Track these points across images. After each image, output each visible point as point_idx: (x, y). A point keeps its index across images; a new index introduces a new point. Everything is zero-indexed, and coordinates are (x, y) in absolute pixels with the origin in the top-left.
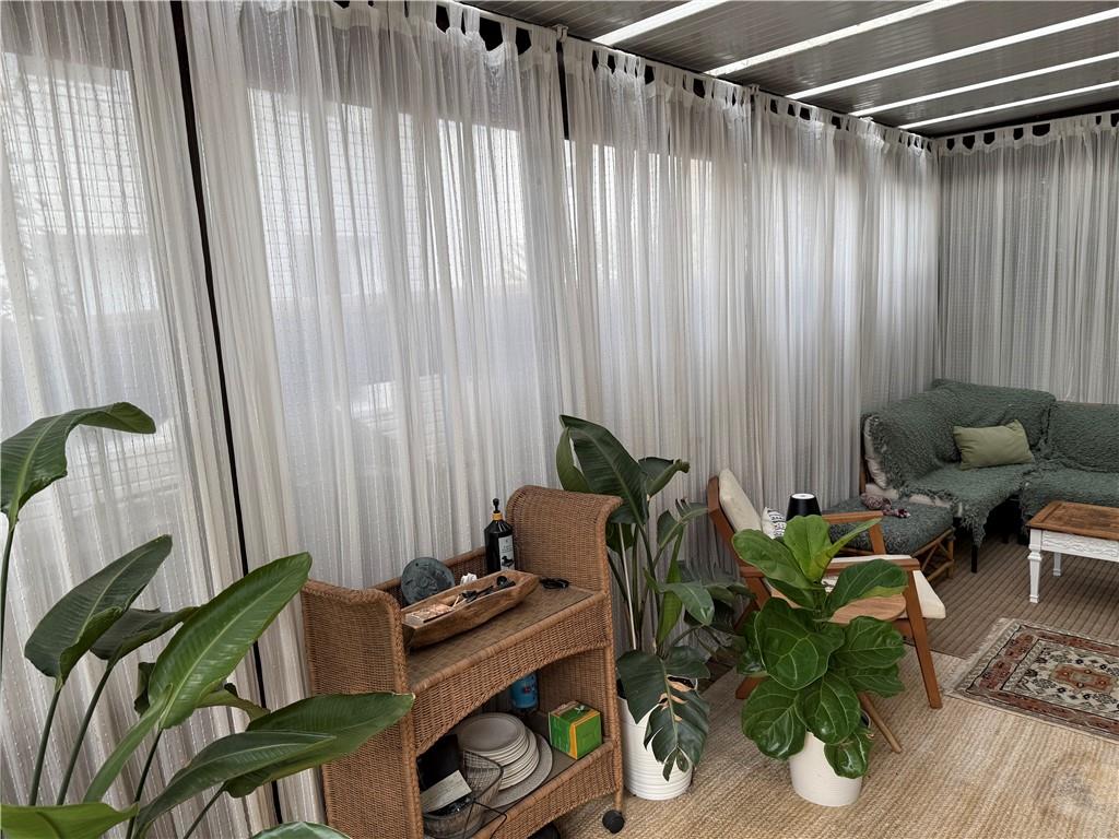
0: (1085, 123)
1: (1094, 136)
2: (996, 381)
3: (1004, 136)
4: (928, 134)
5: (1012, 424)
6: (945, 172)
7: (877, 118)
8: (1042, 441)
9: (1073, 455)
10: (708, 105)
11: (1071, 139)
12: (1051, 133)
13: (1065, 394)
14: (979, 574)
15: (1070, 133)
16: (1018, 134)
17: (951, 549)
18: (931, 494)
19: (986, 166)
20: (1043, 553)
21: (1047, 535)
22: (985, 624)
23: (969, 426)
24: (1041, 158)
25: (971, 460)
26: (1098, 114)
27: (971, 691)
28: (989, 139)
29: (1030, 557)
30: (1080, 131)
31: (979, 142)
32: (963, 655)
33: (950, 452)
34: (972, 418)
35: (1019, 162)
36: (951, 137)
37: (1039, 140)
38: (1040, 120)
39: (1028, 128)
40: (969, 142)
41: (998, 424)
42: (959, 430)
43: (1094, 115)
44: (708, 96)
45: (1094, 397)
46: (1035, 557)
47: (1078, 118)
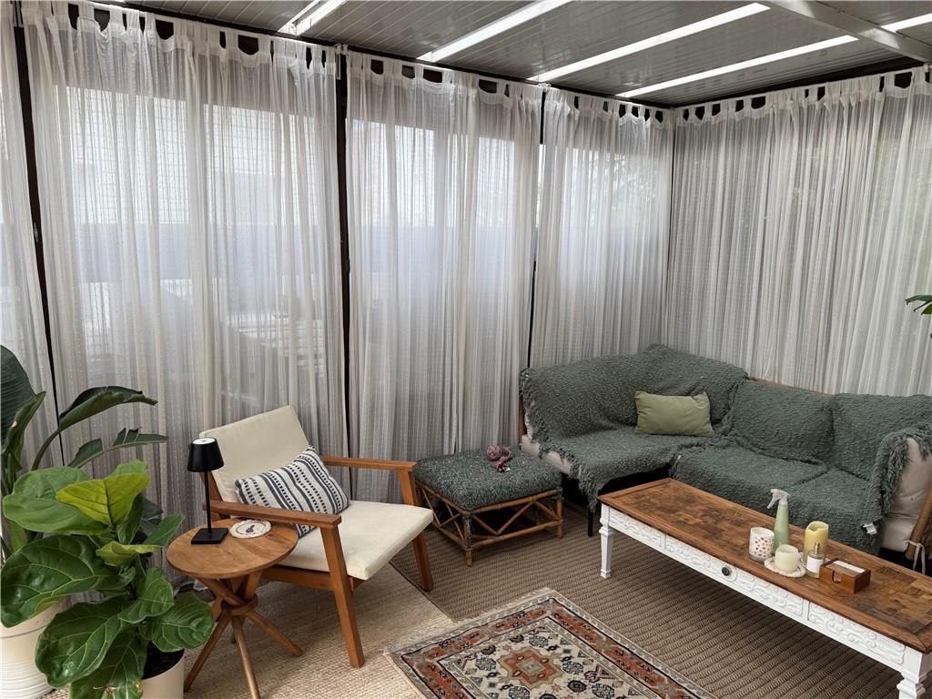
0: (795, 97)
1: (801, 110)
3: (728, 106)
5: (699, 396)
11: (782, 112)
12: (766, 107)
15: (781, 106)
17: (559, 510)
18: (562, 454)
25: (645, 426)
26: (807, 88)
28: (716, 110)
29: (600, 531)
30: (790, 105)
32: (456, 616)
33: (625, 415)
37: (756, 113)
39: (747, 100)
40: (700, 113)
41: (687, 394)
42: (642, 395)
43: (803, 89)
46: (604, 531)
47: (788, 92)
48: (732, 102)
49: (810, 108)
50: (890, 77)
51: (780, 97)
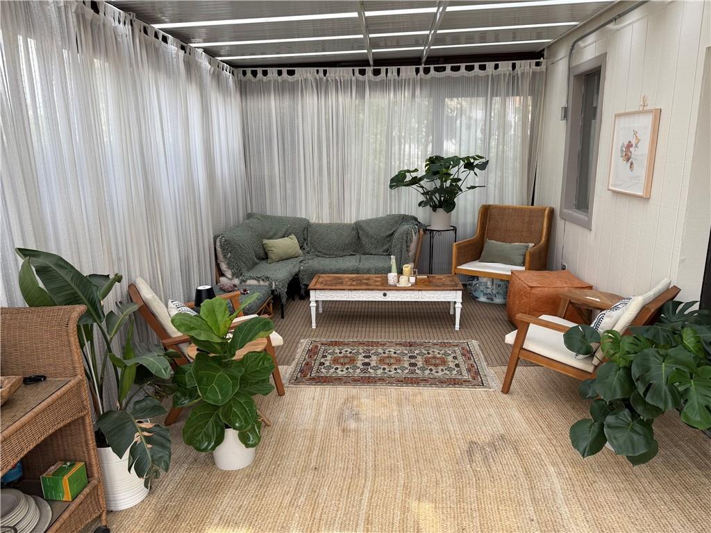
0: (312, 72)
1: (316, 80)
2: (279, 212)
3: (273, 72)
4: (233, 65)
5: (291, 236)
6: (244, 90)
7: (206, 50)
8: (305, 244)
9: (320, 250)
10: (102, 21)
11: (306, 80)
12: (295, 75)
13: (313, 220)
14: (285, 319)
15: (305, 77)
16: (280, 73)
17: (271, 308)
18: (257, 279)
19: (263, 89)
20: (317, 302)
21: (318, 292)
22: (295, 344)
23: (269, 239)
24: (292, 89)
25: (274, 257)
26: (318, 68)
27: (296, 381)
28: (265, 73)
29: (311, 305)
30: (310, 77)
31: (260, 75)
32: (288, 363)
33: (262, 254)
34: (271, 234)
35: (282, 89)
36: (244, 69)
37: (290, 78)
38: (291, 67)
39: (284, 70)
40: (254, 74)
41: (284, 237)
42: (265, 241)
43: (315, 69)
44: (101, 13)
45: (326, 220)
46: (313, 304)
47: (308, 69)
48: (275, 70)
49: (321, 79)
50: (357, 69)
51: (304, 71)
